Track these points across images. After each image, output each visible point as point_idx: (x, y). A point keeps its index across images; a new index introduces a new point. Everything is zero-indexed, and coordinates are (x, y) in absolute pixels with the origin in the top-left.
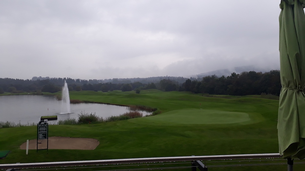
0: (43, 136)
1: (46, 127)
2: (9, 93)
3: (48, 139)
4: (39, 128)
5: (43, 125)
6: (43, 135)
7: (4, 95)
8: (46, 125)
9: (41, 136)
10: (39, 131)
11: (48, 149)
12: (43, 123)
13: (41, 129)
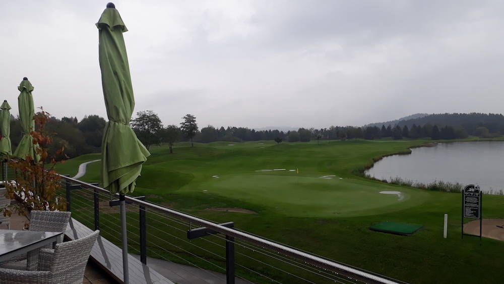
0: (472, 212)
1: (478, 198)
2: (477, 138)
3: (481, 219)
4: (466, 197)
5: (472, 194)
6: (472, 210)
7: (468, 141)
8: (477, 194)
9: (468, 212)
10: (465, 203)
11: (482, 235)
12: (473, 190)
13: (468, 199)
